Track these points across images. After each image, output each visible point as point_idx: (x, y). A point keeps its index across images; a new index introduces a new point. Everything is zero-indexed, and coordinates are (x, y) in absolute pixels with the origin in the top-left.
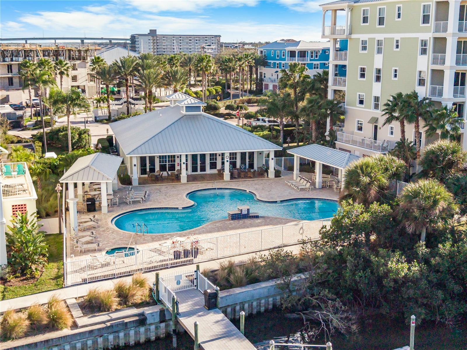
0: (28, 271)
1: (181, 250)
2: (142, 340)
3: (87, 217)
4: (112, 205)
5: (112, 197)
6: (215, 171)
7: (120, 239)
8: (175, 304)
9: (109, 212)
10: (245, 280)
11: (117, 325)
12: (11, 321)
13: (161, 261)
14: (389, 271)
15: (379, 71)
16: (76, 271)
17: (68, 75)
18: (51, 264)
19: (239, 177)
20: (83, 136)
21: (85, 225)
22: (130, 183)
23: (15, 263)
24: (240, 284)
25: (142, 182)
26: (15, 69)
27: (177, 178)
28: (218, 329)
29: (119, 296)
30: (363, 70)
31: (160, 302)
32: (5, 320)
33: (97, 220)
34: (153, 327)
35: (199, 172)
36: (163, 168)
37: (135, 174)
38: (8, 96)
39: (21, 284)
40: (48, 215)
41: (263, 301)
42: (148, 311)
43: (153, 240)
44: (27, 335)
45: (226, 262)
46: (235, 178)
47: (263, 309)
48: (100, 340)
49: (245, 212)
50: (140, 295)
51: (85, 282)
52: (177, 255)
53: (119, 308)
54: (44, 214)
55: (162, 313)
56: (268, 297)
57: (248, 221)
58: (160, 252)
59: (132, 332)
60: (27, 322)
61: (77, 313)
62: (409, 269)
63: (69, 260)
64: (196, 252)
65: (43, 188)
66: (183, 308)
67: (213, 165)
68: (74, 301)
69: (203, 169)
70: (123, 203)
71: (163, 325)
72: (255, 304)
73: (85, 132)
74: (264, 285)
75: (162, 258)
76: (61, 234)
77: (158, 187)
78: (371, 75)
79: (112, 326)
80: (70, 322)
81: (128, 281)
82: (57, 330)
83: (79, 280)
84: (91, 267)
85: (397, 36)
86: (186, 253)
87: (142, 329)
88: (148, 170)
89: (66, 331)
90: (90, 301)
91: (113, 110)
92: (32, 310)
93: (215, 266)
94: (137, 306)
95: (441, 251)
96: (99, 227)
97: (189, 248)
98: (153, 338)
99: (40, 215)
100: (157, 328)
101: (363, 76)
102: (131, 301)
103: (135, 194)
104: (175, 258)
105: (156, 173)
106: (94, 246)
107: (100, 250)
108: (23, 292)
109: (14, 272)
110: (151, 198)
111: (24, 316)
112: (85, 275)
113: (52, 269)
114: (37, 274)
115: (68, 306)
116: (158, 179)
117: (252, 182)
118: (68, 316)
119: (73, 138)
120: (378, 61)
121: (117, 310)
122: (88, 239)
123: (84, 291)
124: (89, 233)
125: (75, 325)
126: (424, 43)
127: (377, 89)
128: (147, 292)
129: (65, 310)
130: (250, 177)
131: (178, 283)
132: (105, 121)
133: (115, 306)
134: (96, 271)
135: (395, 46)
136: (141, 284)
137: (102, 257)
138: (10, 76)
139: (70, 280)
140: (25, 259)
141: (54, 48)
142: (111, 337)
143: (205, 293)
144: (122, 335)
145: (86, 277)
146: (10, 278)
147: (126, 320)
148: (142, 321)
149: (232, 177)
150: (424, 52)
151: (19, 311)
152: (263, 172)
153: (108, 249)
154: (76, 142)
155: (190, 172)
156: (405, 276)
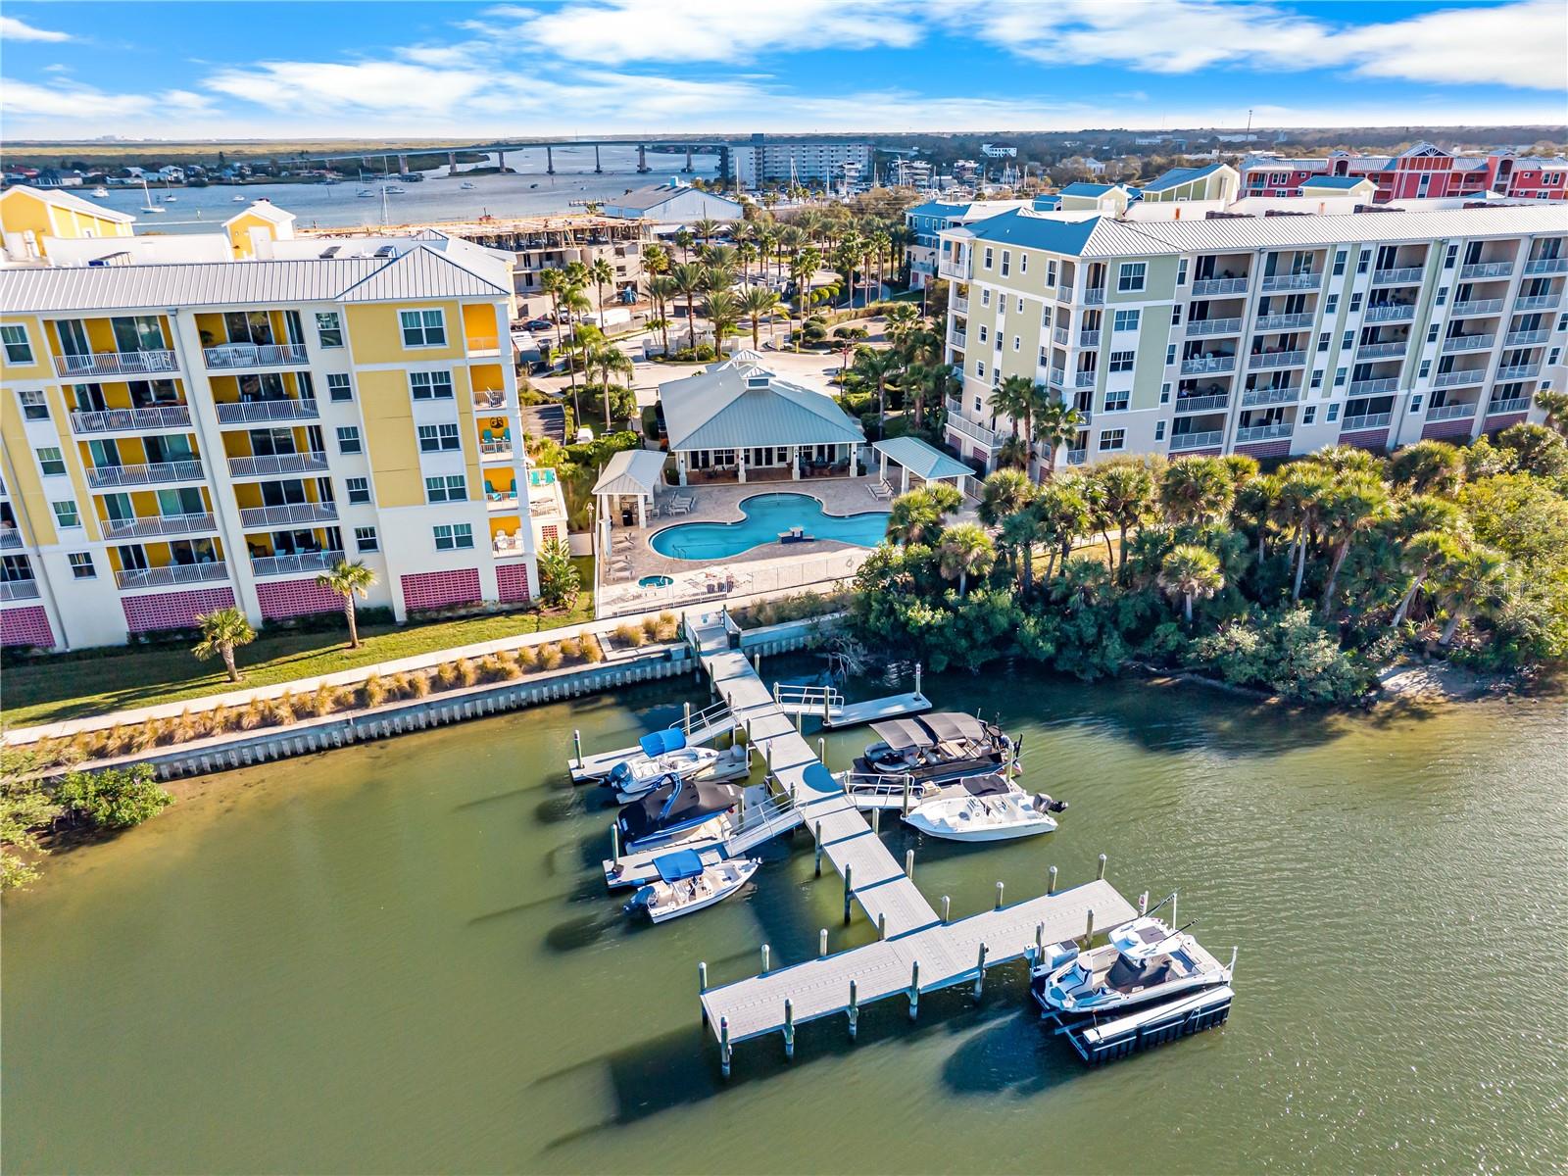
0: (561, 601)
1: (715, 583)
2: (669, 674)
3: (623, 534)
4: (652, 517)
5: (652, 507)
6: (783, 465)
7: (656, 566)
8: (698, 643)
9: (648, 526)
10: (774, 618)
11: (644, 660)
12: (545, 654)
13: (694, 595)
14: (910, 619)
15: (1000, 335)
16: (607, 603)
17: (610, 282)
18: (583, 594)
19: (812, 474)
20: (625, 401)
21: (620, 546)
22: (677, 483)
23: (548, 593)
24: (770, 623)
25: (693, 480)
26: (535, 262)
27: (735, 475)
28: (736, 669)
29: (647, 632)
30: (984, 330)
31: (686, 638)
32: (540, 652)
33: (634, 538)
34: (679, 663)
35: (764, 466)
36: (718, 461)
37: (684, 469)
38: (526, 305)
39: (553, 614)
40: (581, 529)
41: (793, 641)
42: (673, 647)
43: (691, 568)
44: (561, 667)
45: (757, 599)
46: (807, 477)
47: (792, 648)
48: (628, 673)
49: (797, 535)
50: (668, 631)
51: (615, 616)
52: (711, 589)
53: (647, 643)
54: (576, 527)
55: (687, 650)
56: (799, 636)
57: (799, 546)
58: (695, 584)
59: (658, 667)
60: (561, 655)
61: (606, 647)
62: (933, 617)
63: (601, 589)
64: (730, 586)
65: (575, 492)
66: (705, 647)
67: (782, 458)
68: (604, 635)
69: (769, 461)
70: (664, 514)
71: (689, 661)
72: (784, 643)
73: (628, 395)
74: (793, 624)
75: (695, 591)
76: (594, 555)
77: (709, 489)
78: (992, 339)
79: (638, 661)
80: (600, 656)
81: (655, 617)
82: (588, 663)
83: (610, 614)
84: (622, 599)
85: (1022, 295)
86: (721, 587)
87: (668, 665)
88: (700, 464)
89: (596, 665)
90: (619, 636)
91: (671, 340)
92: (566, 643)
93: (746, 602)
94: (664, 642)
95: (971, 599)
96: (634, 548)
97: (724, 581)
98: (679, 673)
99: (571, 530)
100: (682, 664)
101: (984, 337)
102: (658, 638)
103: (680, 503)
104: (709, 592)
105: (710, 470)
106: (626, 574)
107: (633, 579)
108: (556, 623)
109: (547, 602)
110: (699, 507)
111: (557, 648)
112: (616, 608)
113: (583, 599)
114: (570, 605)
115: (598, 641)
116: (712, 477)
117: (826, 483)
118: (598, 650)
119: (611, 405)
120: (1000, 324)
121: (644, 646)
122: (622, 564)
123: (614, 625)
124: (623, 558)
125: (604, 660)
126: (1048, 310)
127: (997, 360)
128: (675, 629)
129: (596, 645)
130: (826, 476)
131: (705, 621)
132: (660, 359)
133: (643, 642)
134: (626, 604)
135: (1018, 307)
136: (668, 620)
137: (634, 588)
138: (528, 272)
139: (601, 612)
140: (558, 589)
141: (589, 226)
142: (638, 671)
143: (728, 634)
144: (648, 669)
145: (617, 610)
146: (544, 609)
147: (653, 656)
148: (667, 657)
149: (803, 475)
150: (1047, 322)
151: (553, 643)
152: (844, 468)
153: (641, 578)
154: (617, 411)
155: (752, 465)
156: (928, 623)
